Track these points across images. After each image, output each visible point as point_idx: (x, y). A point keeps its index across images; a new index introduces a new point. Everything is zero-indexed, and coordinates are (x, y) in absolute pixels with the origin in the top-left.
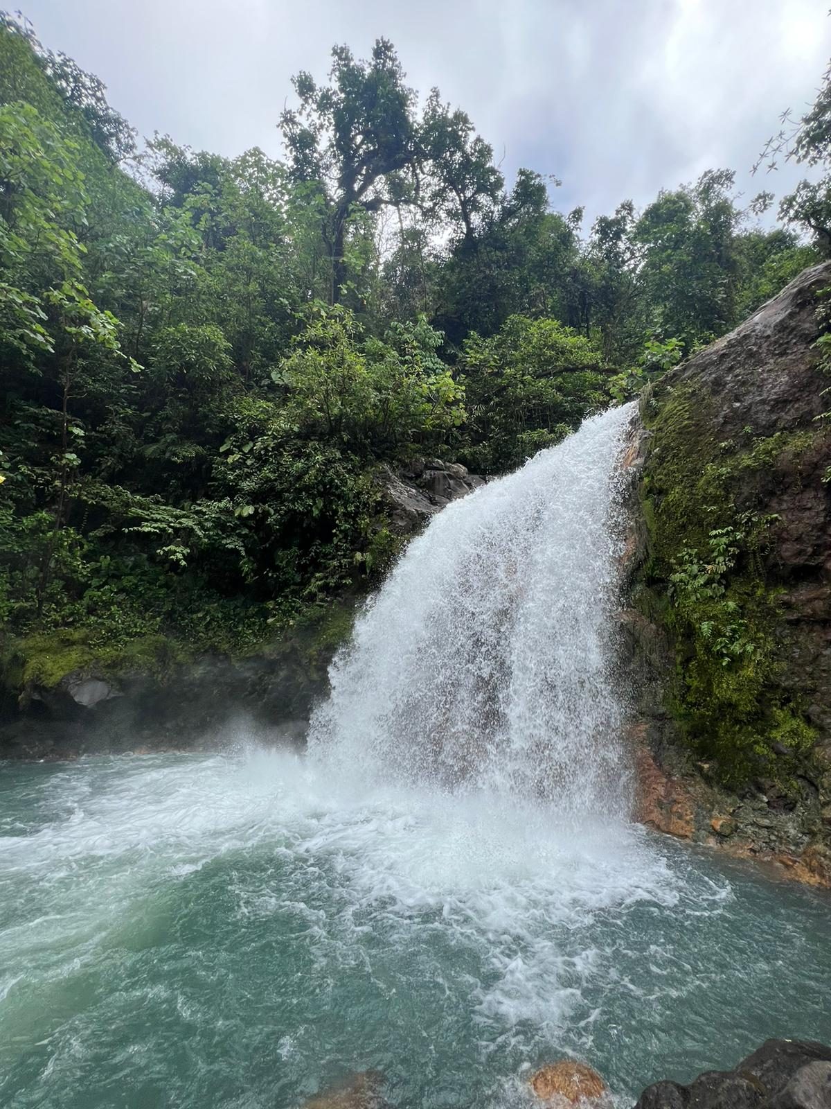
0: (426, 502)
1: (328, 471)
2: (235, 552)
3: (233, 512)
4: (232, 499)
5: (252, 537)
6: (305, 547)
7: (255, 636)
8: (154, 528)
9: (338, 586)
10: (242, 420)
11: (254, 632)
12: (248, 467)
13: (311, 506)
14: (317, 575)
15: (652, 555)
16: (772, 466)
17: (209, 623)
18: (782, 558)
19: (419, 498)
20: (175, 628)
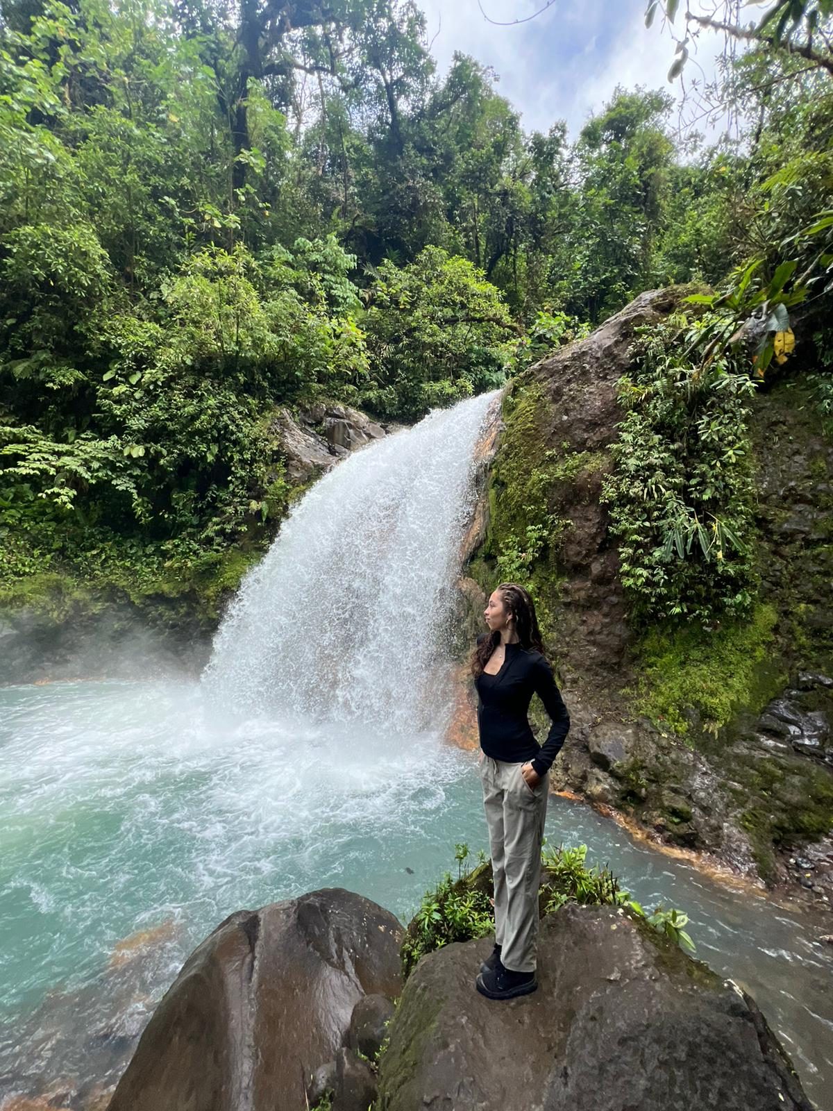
0: (325, 452)
1: (222, 415)
2: (126, 494)
3: (121, 452)
4: (120, 437)
5: (145, 476)
6: (202, 490)
7: (154, 574)
8: (33, 469)
9: (234, 532)
10: (127, 347)
11: (152, 571)
12: (136, 400)
13: (205, 452)
14: (215, 519)
15: (491, 538)
16: (574, 481)
17: (106, 560)
18: (567, 556)
19: (318, 448)
20: (68, 565)
